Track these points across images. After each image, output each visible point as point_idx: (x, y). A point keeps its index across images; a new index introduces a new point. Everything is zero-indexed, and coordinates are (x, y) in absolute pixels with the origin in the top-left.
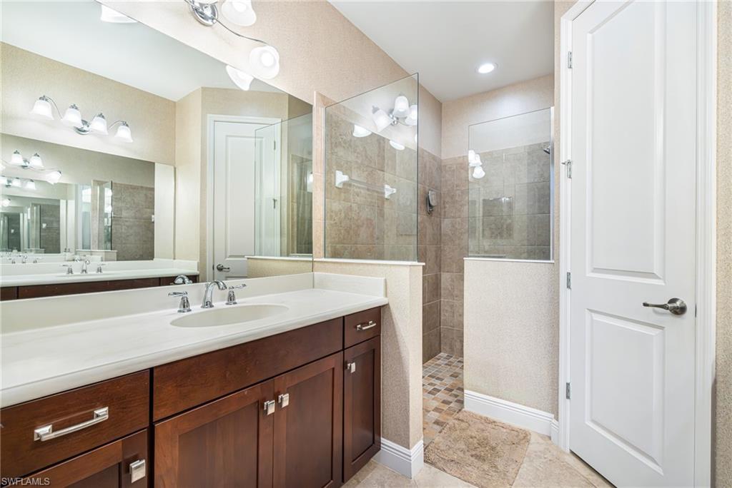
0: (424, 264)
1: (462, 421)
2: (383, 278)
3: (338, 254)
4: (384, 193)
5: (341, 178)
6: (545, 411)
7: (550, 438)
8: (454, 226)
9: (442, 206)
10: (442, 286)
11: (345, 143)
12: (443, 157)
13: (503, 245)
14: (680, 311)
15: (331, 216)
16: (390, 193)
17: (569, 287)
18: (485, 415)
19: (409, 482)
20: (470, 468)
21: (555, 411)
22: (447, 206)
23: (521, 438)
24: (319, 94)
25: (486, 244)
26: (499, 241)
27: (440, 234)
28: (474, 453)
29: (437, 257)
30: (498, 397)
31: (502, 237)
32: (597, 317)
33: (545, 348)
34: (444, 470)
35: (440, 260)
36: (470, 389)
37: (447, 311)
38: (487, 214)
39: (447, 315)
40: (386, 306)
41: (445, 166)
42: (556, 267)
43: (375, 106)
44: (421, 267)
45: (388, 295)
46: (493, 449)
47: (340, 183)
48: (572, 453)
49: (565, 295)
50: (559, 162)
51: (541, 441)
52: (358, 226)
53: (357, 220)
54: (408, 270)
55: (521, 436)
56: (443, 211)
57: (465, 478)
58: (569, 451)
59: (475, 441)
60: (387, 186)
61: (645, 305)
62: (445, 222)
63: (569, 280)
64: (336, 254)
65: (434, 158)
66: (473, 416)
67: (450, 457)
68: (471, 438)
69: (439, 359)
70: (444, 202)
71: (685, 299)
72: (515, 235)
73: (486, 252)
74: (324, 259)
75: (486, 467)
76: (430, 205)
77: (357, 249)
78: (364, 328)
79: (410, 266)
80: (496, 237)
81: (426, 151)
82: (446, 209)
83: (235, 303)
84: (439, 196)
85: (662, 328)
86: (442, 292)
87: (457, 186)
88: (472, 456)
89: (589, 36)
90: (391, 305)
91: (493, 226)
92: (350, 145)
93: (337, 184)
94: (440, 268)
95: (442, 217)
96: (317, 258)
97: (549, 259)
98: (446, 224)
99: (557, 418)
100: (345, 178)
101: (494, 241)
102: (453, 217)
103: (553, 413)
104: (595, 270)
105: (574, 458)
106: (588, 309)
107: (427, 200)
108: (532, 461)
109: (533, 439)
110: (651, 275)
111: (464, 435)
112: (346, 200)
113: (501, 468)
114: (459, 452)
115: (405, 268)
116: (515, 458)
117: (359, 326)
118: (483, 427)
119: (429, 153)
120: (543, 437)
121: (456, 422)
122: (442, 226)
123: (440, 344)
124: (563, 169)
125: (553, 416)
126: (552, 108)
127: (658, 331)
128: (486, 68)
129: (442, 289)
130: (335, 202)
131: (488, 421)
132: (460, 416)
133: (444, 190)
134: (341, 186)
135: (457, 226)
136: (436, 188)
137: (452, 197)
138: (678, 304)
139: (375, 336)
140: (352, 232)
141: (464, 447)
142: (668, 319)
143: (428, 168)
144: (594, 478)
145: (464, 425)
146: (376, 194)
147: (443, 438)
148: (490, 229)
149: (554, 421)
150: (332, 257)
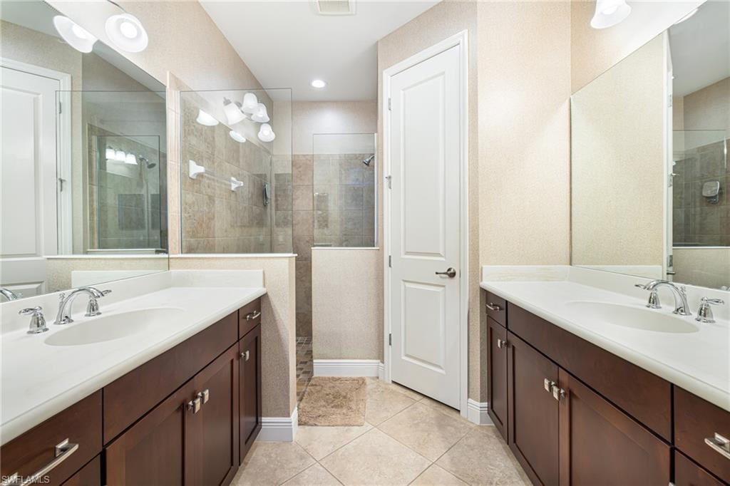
1: (316, 385)
2: (262, 270)
3: (193, 249)
4: (231, 185)
5: (195, 169)
6: (374, 359)
7: (378, 378)
11: (198, 132)
14: (452, 275)
15: (185, 208)
16: (237, 186)
18: (330, 376)
19: (291, 445)
20: (334, 416)
21: (381, 357)
23: (361, 383)
24: (172, 75)
28: (333, 405)
30: (340, 358)
34: (316, 425)
36: (318, 358)
40: (265, 295)
42: (381, 251)
43: (227, 98)
45: (266, 285)
46: (345, 397)
47: (194, 175)
48: (393, 382)
50: (383, 175)
51: (373, 381)
52: (209, 219)
53: (209, 212)
54: (287, 260)
55: (361, 382)
57: (333, 424)
58: (391, 382)
59: (331, 396)
61: (437, 273)
64: (191, 250)
66: (324, 379)
67: (317, 414)
68: (327, 395)
71: (455, 268)
74: (181, 255)
75: (344, 411)
77: (208, 242)
78: (254, 318)
79: (289, 257)
83: (99, 314)
85: (444, 286)
88: (332, 407)
89: (402, 92)
90: (269, 294)
91: (321, 219)
92: (201, 134)
93: (191, 176)
96: (173, 254)
97: (374, 246)
99: (383, 362)
100: (201, 169)
103: (379, 359)
104: (407, 253)
105: (394, 385)
108: (371, 396)
109: (368, 381)
110: (438, 255)
111: (320, 395)
112: (199, 191)
113: (354, 408)
114: (322, 409)
115: (284, 260)
116: (361, 398)
117: (248, 317)
118: (332, 385)
120: (373, 378)
121: (311, 387)
124: (386, 182)
125: (379, 361)
126: (375, 134)
127: (443, 288)
128: (318, 84)
130: (189, 193)
131: (334, 379)
132: (312, 382)
134: (195, 177)
138: (452, 271)
139: (257, 326)
140: (204, 225)
141: (324, 403)
142: (448, 281)
144: (408, 393)
145: (318, 388)
146: (223, 186)
147: (306, 402)
149: (381, 364)
150: (187, 253)
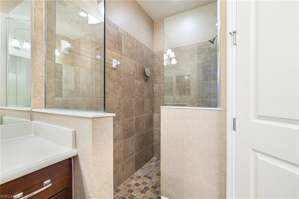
0: (114, 115)
8: (160, 88)
9: (154, 77)
10: (154, 121)
12: (155, 50)
13: (186, 98)
17: (234, 129)
22: (157, 77)
25: (177, 98)
26: (184, 96)
27: (153, 93)
29: (151, 105)
31: (185, 94)
32: (260, 157)
33: (215, 171)
35: (153, 106)
37: (157, 134)
38: (178, 81)
39: (156, 136)
41: (156, 55)
44: (112, 118)
49: (231, 135)
56: (154, 80)
60: (114, 60)
62: (156, 86)
63: (234, 124)
65: (149, 50)
69: (152, 162)
70: (155, 74)
72: (192, 92)
73: (177, 102)
76: (146, 76)
80: (182, 94)
81: (144, 45)
82: (156, 79)
84: (152, 71)
86: (154, 124)
87: (161, 66)
94: (153, 110)
95: (154, 83)
98: (156, 87)
101: (181, 96)
102: (160, 83)
106: (252, 149)
107: (144, 72)
119: (145, 46)
122: (154, 88)
123: (153, 152)
129: (154, 122)
133: (155, 68)
135: (162, 88)
136: (150, 67)
137: (159, 72)
143: (145, 55)
148: (179, 89)
